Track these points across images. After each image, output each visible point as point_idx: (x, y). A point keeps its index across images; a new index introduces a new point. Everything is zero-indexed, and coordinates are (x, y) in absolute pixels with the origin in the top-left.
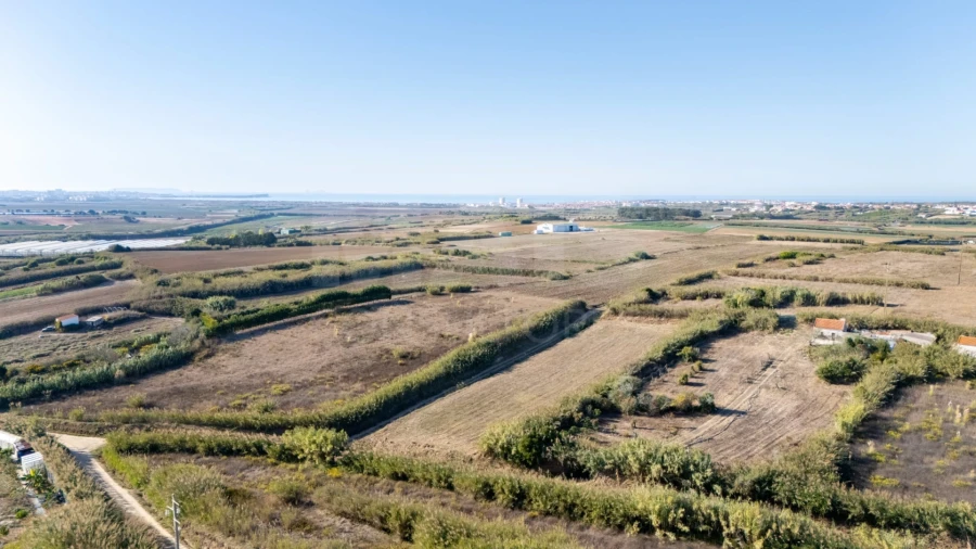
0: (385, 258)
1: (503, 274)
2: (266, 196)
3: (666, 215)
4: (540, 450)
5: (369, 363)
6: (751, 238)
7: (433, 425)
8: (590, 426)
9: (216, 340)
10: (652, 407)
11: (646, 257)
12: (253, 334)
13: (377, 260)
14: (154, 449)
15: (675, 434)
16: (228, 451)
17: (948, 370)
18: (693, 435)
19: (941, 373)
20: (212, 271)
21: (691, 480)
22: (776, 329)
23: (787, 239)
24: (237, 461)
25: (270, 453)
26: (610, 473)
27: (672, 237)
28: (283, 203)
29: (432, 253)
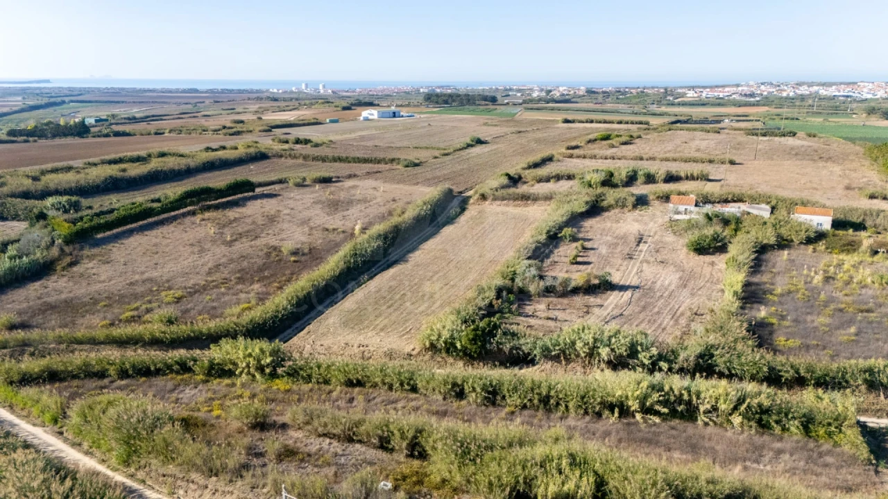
0: (224, 148)
1: (355, 162)
2: (48, 81)
3: (469, 100)
4: (484, 342)
5: (260, 262)
6: (557, 122)
7: (356, 321)
8: (510, 312)
9: (77, 246)
10: (559, 289)
11: (480, 142)
12: (117, 237)
13: (216, 150)
14: (53, 377)
15: (588, 312)
16: (145, 372)
17: (793, 237)
18: (603, 313)
19: (786, 240)
20: (37, 167)
21: (638, 359)
22: (635, 206)
23: (587, 122)
24: (159, 381)
25: (197, 369)
26: (556, 359)
27: (489, 121)
28: (70, 89)
29: (271, 142)
